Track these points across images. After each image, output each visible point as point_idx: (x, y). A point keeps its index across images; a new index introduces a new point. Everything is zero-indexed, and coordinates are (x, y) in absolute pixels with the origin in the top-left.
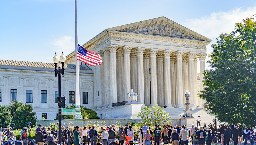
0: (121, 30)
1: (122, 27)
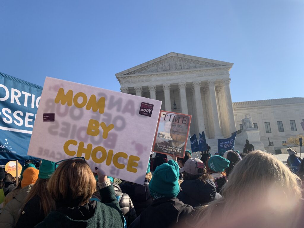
0: (130, 73)
1: (129, 70)
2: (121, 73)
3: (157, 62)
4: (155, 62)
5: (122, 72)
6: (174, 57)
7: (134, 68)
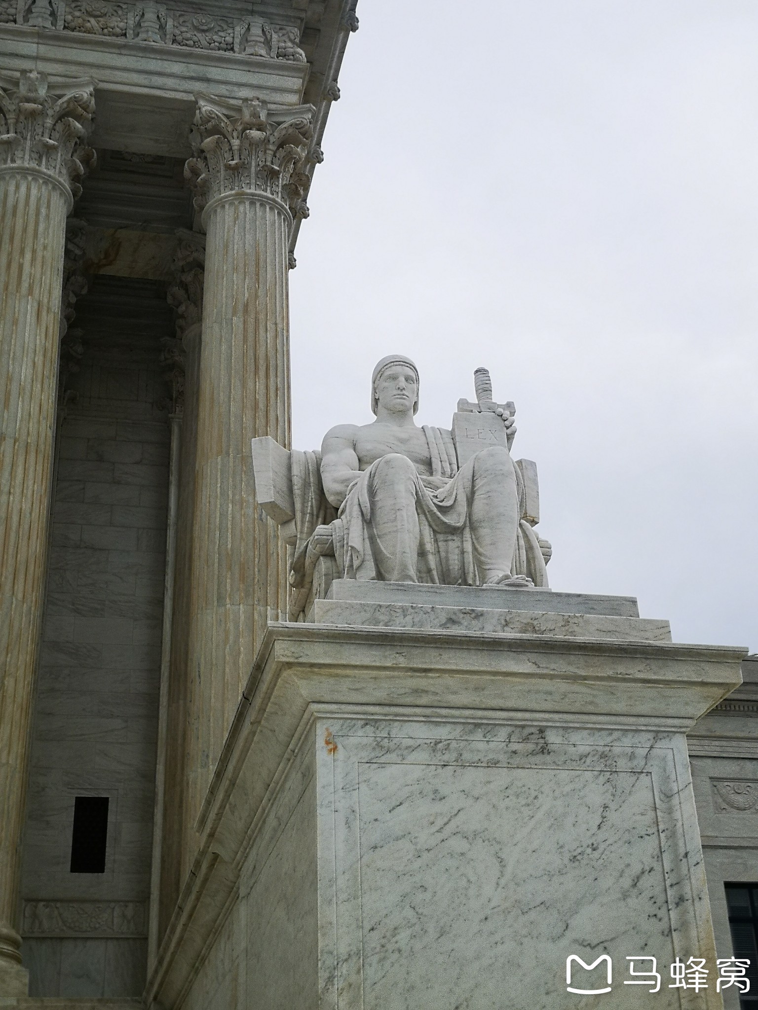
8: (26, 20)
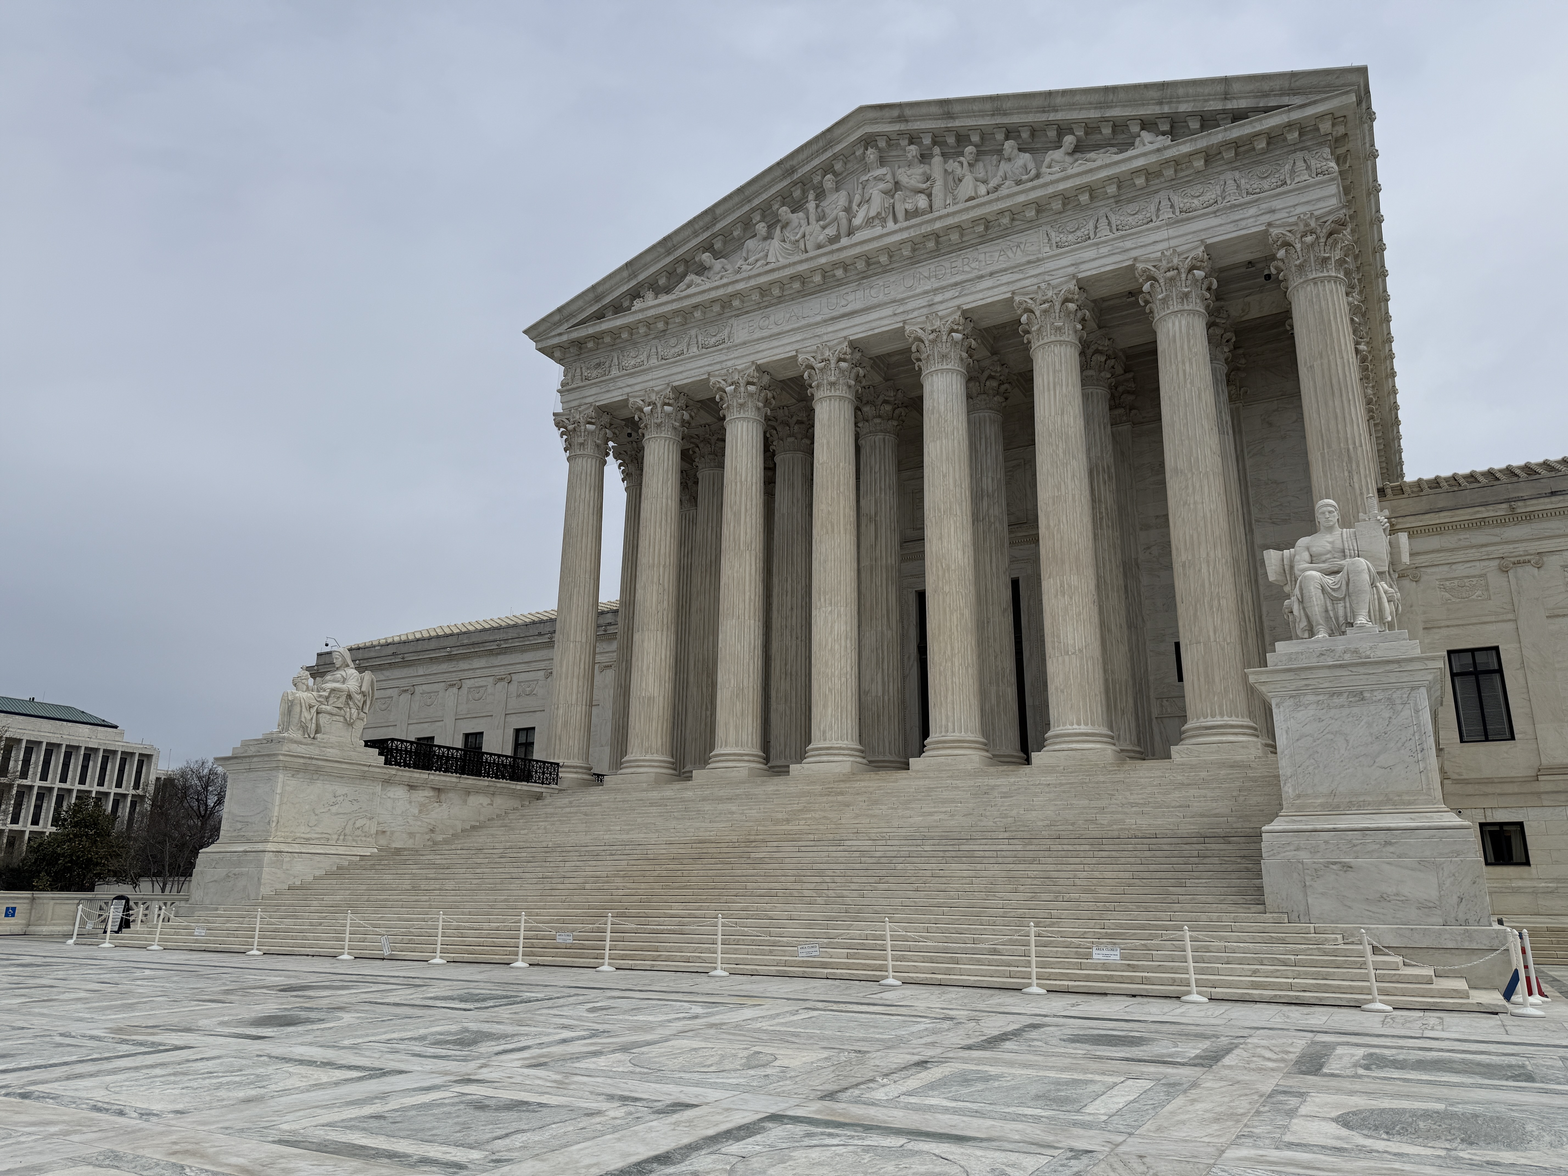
0: (607, 312)
1: (600, 290)
2: (557, 318)
3: (768, 203)
4: (756, 202)
5: (559, 310)
6: (882, 144)
7: (625, 274)
8: (1158, 217)
